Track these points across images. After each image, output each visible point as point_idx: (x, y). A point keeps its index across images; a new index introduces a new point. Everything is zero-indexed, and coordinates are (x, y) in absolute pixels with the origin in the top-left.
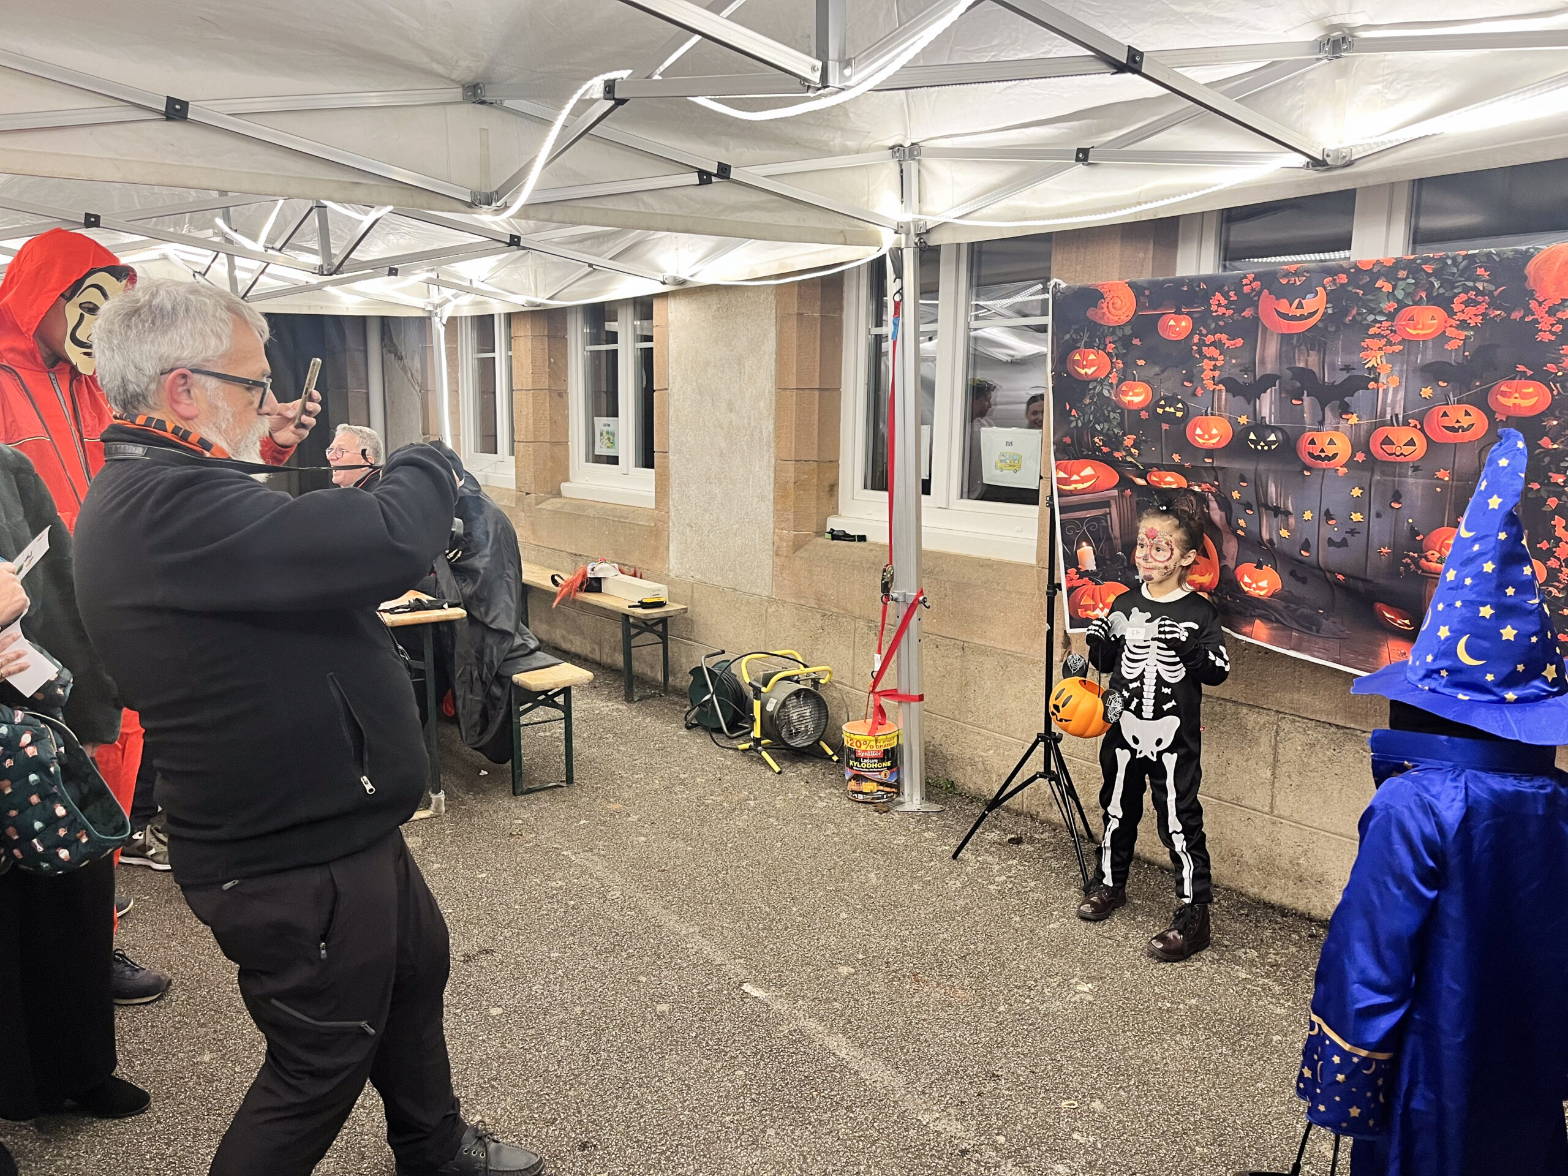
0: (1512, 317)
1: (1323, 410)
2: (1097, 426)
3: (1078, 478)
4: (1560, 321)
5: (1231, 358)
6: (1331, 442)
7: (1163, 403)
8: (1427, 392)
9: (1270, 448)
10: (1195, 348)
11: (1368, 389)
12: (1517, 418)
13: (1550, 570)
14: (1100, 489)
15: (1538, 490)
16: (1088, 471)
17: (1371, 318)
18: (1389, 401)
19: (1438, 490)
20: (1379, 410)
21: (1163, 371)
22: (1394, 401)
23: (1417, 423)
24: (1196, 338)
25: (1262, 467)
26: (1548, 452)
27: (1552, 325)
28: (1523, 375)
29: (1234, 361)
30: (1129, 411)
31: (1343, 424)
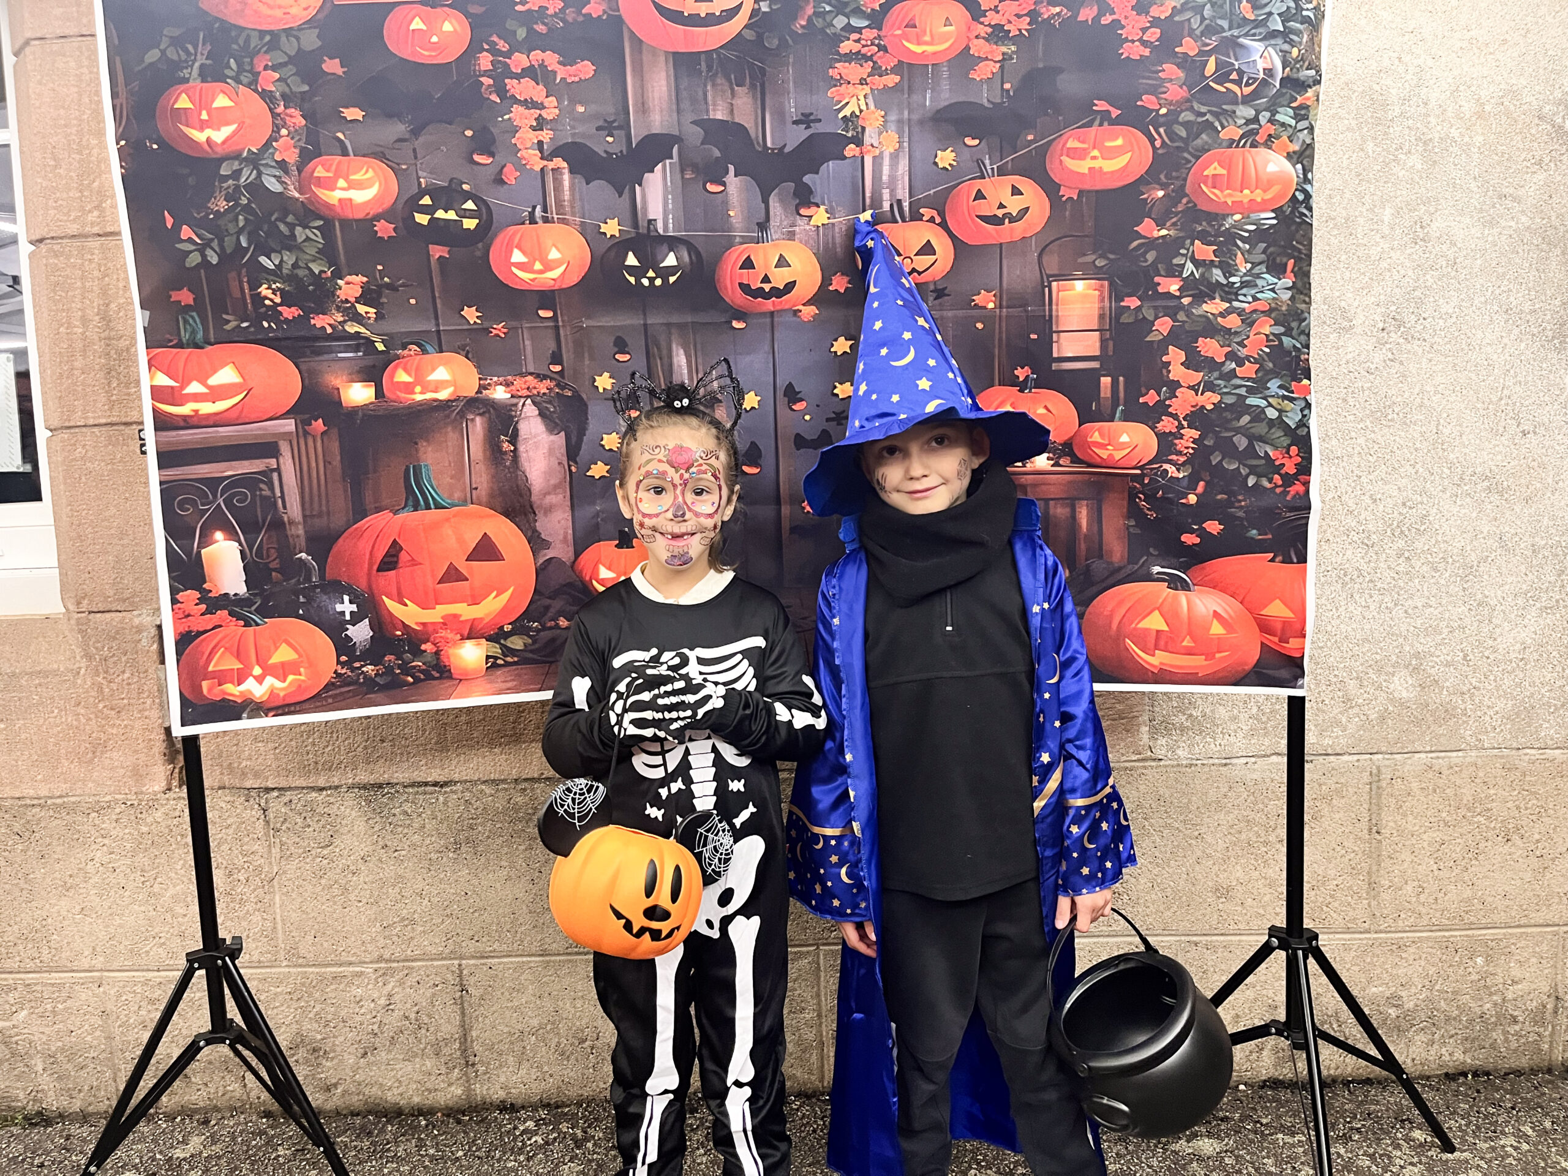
0: (1080, 18)
1: (766, 201)
2: (263, 260)
3: (202, 389)
4: (1156, 22)
5: (573, 102)
6: (782, 262)
7: (426, 201)
8: (946, 158)
9: (665, 280)
10: (487, 81)
11: (845, 158)
12: (1097, 191)
13: (1162, 437)
14: (253, 417)
15: (1139, 308)
16: (227, 375)
17: (840, 22)
18: (885, 178)
19: (980, 326)
20: (868, 194)
21: (416, 133)
22: (893, 178)
23: (934, 213)
24: (485, 61)
25: (655, 319)
26: (1152, 243)
27: (1144, 30)
28: (1105, 116)
29: (581, 109)
30: (345, 223)
31: (801, 226)
